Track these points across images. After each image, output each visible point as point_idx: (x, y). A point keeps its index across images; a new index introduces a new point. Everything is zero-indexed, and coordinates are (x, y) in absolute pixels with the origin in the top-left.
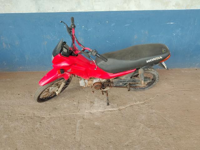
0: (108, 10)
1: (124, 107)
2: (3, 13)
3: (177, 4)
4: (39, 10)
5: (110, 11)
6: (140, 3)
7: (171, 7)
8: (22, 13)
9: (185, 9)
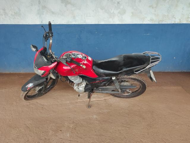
0: (97, 23)
1: (108, 98)
2: (13, 24)
3: (151, 20)
4: (42, 22)
5: (99, 24)
6: (122, 18)
7: (147, 22)
8: (28, 24)
9: (158, 23)
